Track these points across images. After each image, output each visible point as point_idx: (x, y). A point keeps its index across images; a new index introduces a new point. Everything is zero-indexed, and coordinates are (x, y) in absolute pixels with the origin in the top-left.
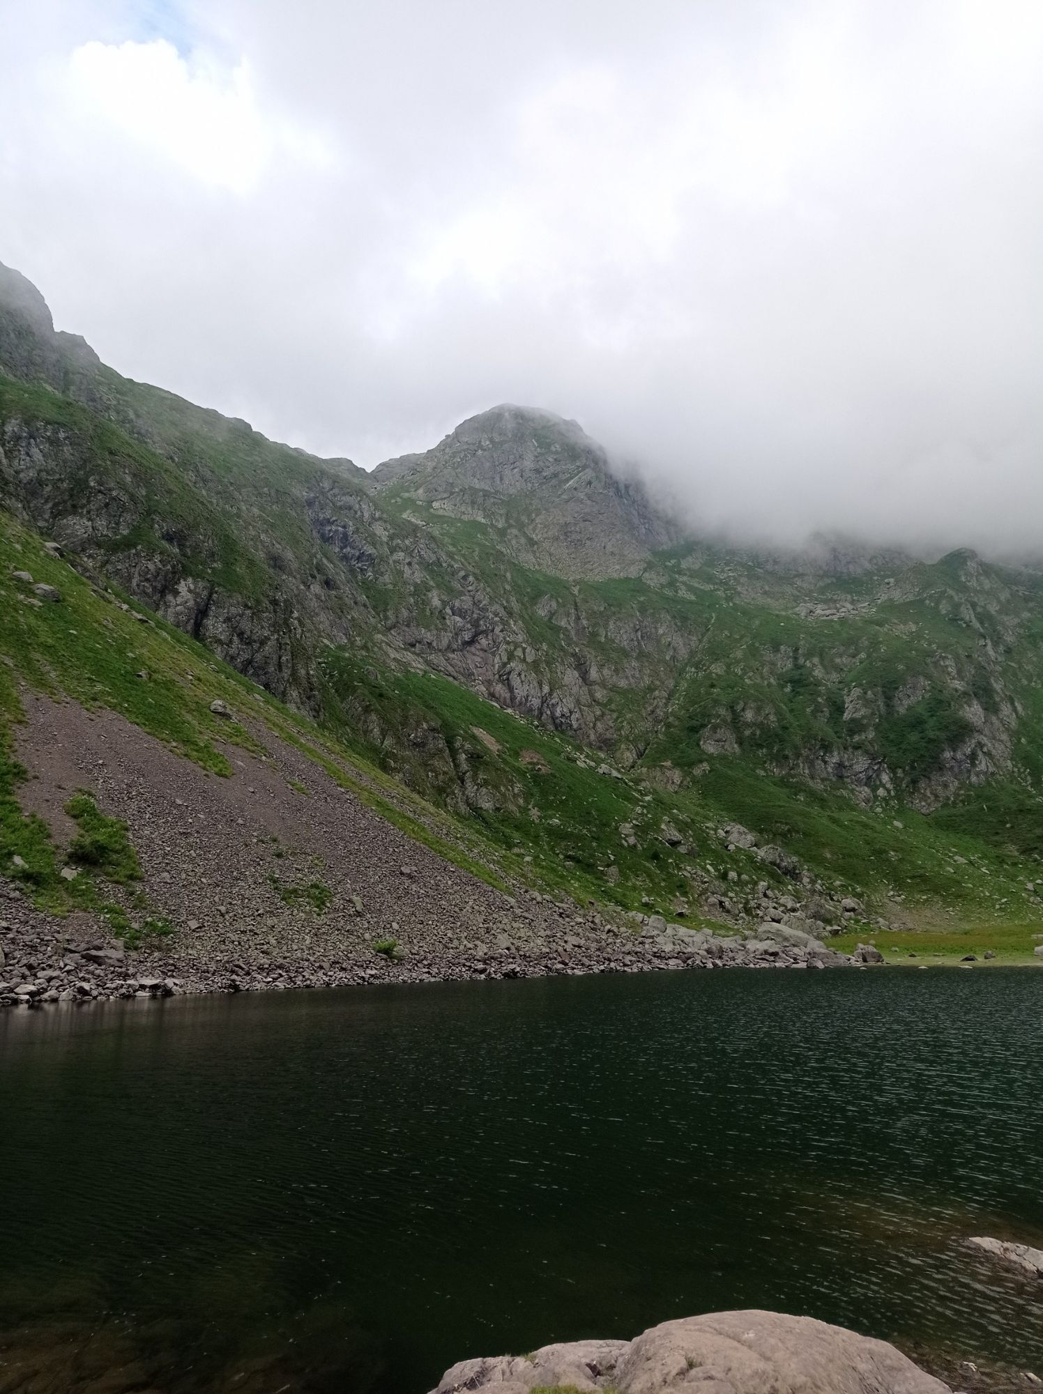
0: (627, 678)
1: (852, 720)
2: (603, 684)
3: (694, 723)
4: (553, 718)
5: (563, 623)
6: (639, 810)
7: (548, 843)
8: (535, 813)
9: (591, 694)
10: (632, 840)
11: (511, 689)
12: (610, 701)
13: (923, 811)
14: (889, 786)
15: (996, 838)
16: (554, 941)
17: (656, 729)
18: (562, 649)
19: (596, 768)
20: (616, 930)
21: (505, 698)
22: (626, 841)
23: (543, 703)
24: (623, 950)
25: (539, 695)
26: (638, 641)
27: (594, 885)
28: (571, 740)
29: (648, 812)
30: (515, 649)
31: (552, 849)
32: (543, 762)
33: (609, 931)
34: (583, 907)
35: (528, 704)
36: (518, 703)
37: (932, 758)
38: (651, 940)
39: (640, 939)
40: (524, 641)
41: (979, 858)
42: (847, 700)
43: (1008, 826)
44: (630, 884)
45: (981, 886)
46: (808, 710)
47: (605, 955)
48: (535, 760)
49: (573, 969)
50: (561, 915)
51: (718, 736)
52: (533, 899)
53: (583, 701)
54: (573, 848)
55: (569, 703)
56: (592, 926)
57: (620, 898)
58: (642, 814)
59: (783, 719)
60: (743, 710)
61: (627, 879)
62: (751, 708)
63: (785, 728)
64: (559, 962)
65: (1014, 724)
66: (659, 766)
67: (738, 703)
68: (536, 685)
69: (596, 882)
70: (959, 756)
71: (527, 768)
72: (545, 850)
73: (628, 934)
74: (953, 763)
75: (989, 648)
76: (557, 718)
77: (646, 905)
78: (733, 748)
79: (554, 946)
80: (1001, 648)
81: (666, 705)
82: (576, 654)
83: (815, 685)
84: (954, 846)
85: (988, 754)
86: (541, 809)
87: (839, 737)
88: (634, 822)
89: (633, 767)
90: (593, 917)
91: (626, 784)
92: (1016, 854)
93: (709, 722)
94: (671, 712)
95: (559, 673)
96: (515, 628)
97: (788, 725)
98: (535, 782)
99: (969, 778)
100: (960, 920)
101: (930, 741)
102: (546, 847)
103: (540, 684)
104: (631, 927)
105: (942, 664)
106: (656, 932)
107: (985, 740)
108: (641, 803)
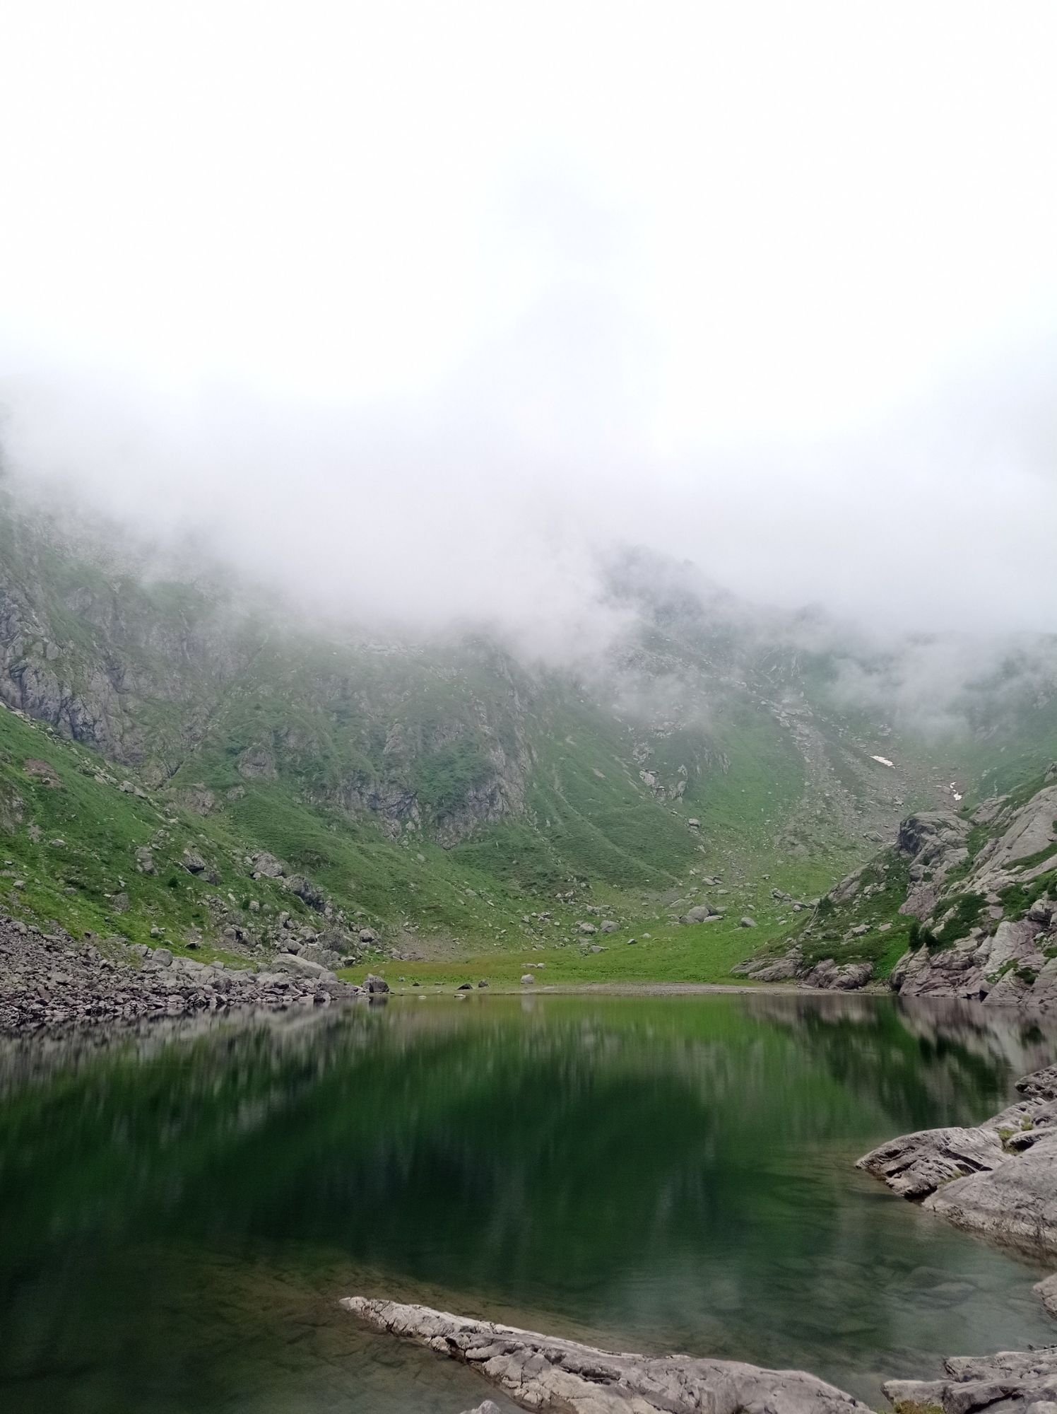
0: (166, 689)
1: (391, 755)
2: (138, 694)
3: (234, 745)
4: (73, 726)
5: (97, 621)
6: (161, 832)
7: (47, 867)
8: (35, 832)
9: (122, 703)
10: (148, 865)
11: (23, 687)
12: (144, 712)
13: (445, 845)
14: (418, 820)
15: (503, 873)
16: (34, 978)
17: (192, 747)
18: (93, 651)
19: (117, 785)
20: (112, 965)
21: (14, 698)
22: (142, 866)
23: (61, 707)
24: (117, 986)
25: (58, 698)
26: (183, 650)
27: (96, 913)
28: (92, 752)
29: (172, 836)
30: (34, 643)
31: (52, 873)
32: (53, 774)
33: (104, 966)
34: (76, 939)
35: (43, 707)
36: (30, 705)
37: (458, 796)
38: (152, 975)
39: (140, 975)
40: (46, 636)
41: (487, 891)
42: (389, 734)
43: (514, 862)
44: (140, 913)
45: (486, 918)
46: (351, 741)
47: (94, 993)
48: (43, 772)
49: (53, 1009)
50: (48, 949)
51: (257, 760)
52: (16, 930)
53: (111, 709)
54: (78, 872)
55: (95, 710)
56: (85, 960)
57: (125, 927)
58: (164, 838)
59: (326, 748)
60: (287, 735)
61: (137, 906)
62: (294, 734)
63: (326, 757)
64: (37, 1002)
65: (529, 770)
66: (190, 787)
67: (282, 728)
68: (56, 686)
69: (99, 910)
70: (481, 795)
71: (32, 780)
72: (42, 873)
73: (126, 969)
74: (475, 802)
75: (516, 698)
76: (77, 726)
77: (155, 936)
78: (272, 773)
79: (33, 984)
80: (526, 701)
81: (206, 722)
82: (109, 657)
83: (360, 717)
84: (468, 880)
85: (505, 795)
86: (43, 827)
87: (377, 770)
88: (154, 845)
89: (161, 786)
90: (88, 950)
91: (150, 804)
92: (518, 888)
93: (250, 745)
94: (211, 731)
95: (86, 676)
96: (36, 619)
97: (329, 754)
98: (40, 796)
99: (487, 816)
100: (465, 949)
101: (459, 780)
102: (44, 871)
103: (61, 685)
104: (132, 961)
105: (476, 709)
106: (159, 966)
107: (504, 782)
108: (164, 826)
